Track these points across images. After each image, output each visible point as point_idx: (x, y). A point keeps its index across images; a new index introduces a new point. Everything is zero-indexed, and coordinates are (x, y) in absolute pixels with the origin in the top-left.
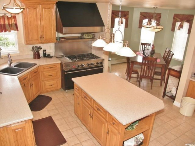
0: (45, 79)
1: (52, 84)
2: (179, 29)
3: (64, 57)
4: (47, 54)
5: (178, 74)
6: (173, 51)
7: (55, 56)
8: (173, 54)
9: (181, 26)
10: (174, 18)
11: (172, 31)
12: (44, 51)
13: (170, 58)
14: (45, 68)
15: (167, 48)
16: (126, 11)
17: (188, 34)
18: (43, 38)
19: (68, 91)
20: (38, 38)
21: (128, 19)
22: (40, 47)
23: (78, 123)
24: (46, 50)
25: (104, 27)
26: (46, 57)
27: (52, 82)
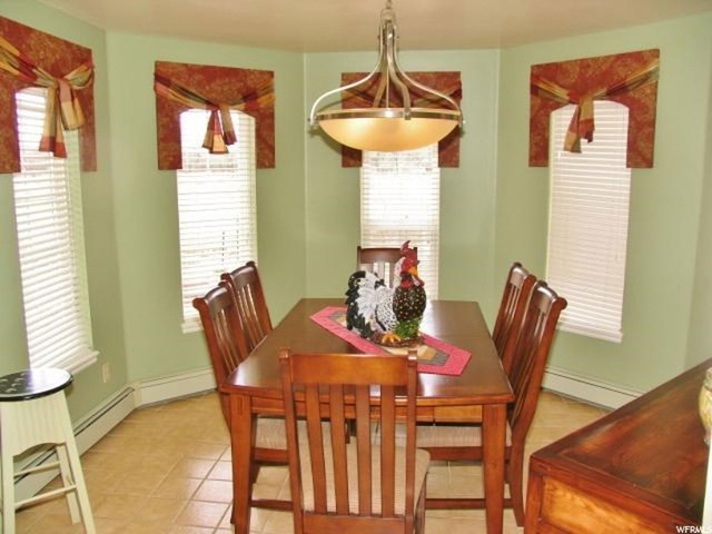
2: (575, 148)
6: (557, 282)
8: (561, 304)
9: (583, 129)
10: (534, 90)
11: (531, 165)
13: (541, 328)
15: (519, 265)
17: (628, 172)
21: (272, 116)
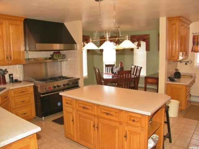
0: (16, 107)
1: (25, 113)
2: (138, 48)
3: (34, 81)
4: (14, 79)
5: (155, 81)
7: (23, 81)
9: (139, 45)
10: (131, 39)
11: (131, 51)
12: (10, 75)
13: (138, 72)
14: (16, 92)
15: (132, 65)
16: (87, 36)
17: (146, 52)
18: (11, 58)
19: (44, 118)
20: (4, 58)
22: (6, 69)
23: (72, 146)
24: (12, 74)
25: (75, 45)
26: (13, 82)
27: (25, 110)
